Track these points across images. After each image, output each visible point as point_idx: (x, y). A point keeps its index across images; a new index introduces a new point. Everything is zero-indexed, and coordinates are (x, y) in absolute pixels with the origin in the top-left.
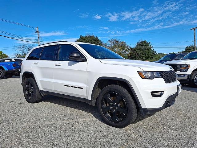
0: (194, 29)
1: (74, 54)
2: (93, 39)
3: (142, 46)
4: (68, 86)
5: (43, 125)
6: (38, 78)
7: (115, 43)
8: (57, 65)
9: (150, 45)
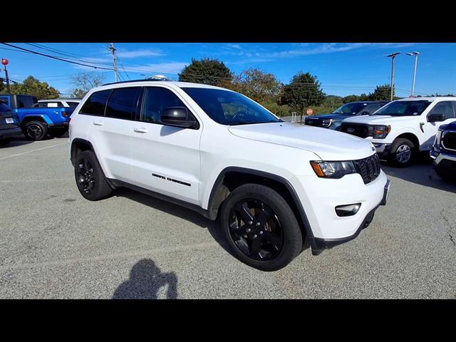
0: (393, 56)
1: (173, 112)
2: (215, 66)
3: (303, 82)
4: (160, 177)
5: (107, 260)
6: (103, 153)
7: (255, 75)
8: (139, 132)
9: (316, 81)
